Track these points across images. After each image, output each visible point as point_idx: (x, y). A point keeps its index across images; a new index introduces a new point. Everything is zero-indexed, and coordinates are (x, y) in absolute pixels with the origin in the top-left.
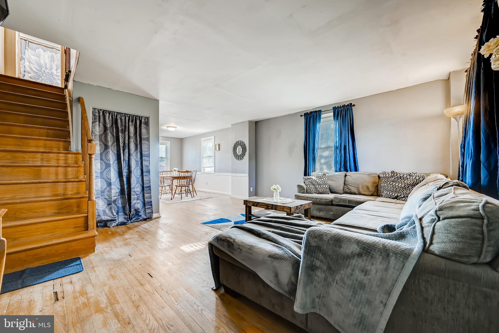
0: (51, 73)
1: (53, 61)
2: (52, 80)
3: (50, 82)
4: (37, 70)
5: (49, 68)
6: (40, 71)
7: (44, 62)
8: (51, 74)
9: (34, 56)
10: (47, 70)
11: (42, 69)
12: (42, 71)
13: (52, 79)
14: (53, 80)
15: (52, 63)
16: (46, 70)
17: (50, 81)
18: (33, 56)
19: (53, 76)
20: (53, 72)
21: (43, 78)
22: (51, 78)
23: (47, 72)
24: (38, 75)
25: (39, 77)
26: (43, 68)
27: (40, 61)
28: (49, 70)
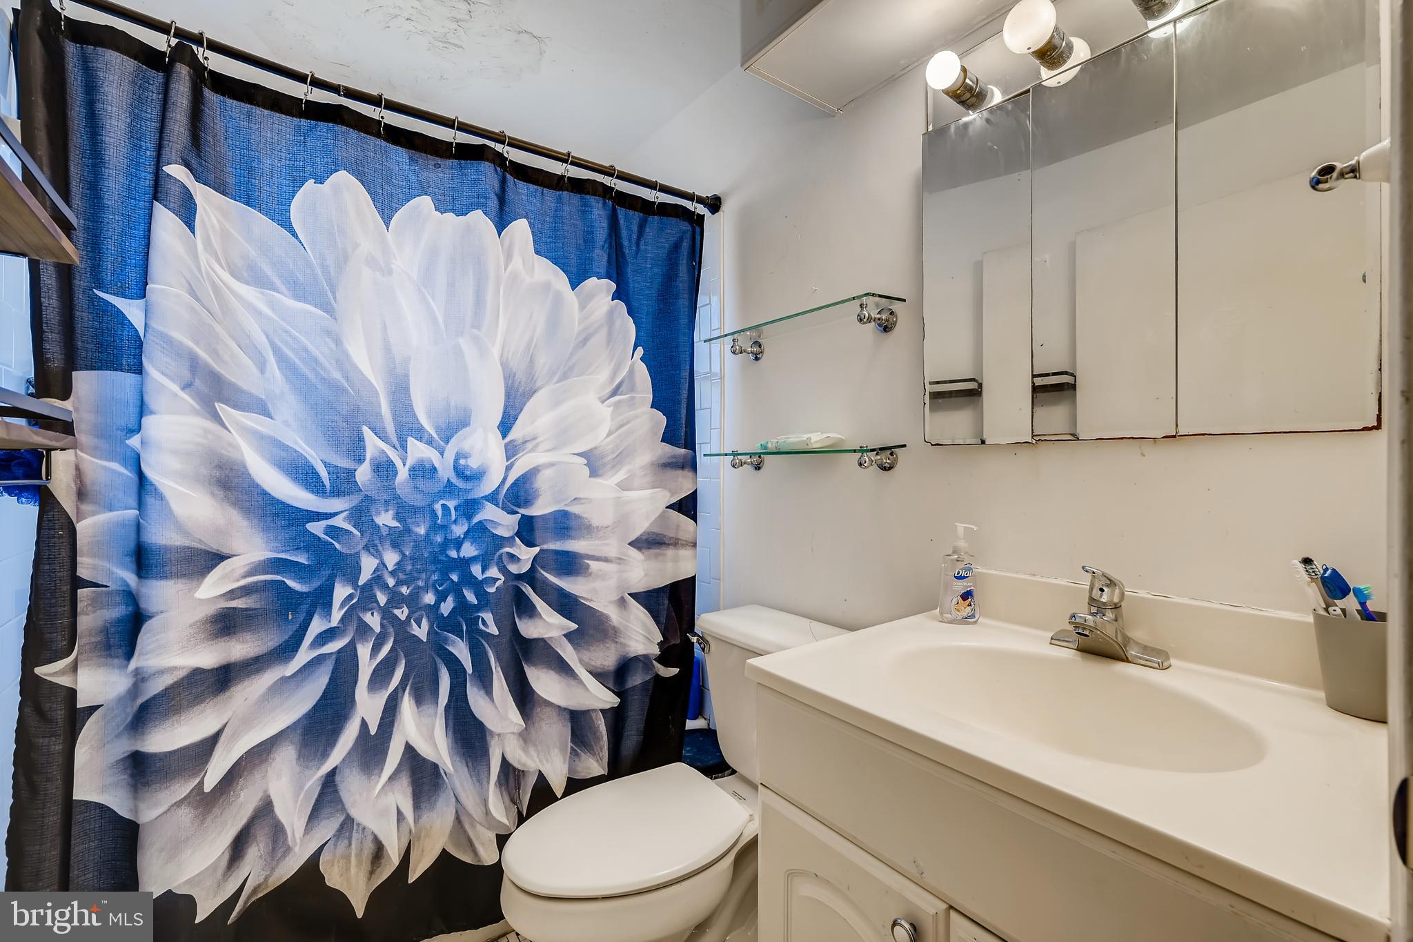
0: (459, 471)
1: (477, 325)
2: (463, 564)
3: (441, 597)
4: (306, 476)
5: (429, 414)
6: (343, 483)
7: (387, 349)
8: (449, 489)
9: (260, 281)
10: (418, 450)
11: (357, 452)
12: (363, 474)
13: (469, 550)
14: (476, 570)
15: (464, 342)
16: (404, 448)
17: (445, 577)
18: (248, 292)
19: (476, 520)
20: (473, 463)
21: (368, 565)
22: (458, 544)
23: (412, 470)
24: (313, 545)
25: (326, 572)
26: (366, 431)
27: (338, 342)
28: (430, 442)
